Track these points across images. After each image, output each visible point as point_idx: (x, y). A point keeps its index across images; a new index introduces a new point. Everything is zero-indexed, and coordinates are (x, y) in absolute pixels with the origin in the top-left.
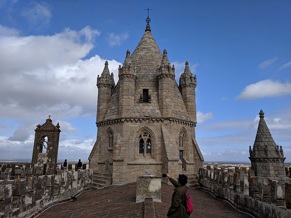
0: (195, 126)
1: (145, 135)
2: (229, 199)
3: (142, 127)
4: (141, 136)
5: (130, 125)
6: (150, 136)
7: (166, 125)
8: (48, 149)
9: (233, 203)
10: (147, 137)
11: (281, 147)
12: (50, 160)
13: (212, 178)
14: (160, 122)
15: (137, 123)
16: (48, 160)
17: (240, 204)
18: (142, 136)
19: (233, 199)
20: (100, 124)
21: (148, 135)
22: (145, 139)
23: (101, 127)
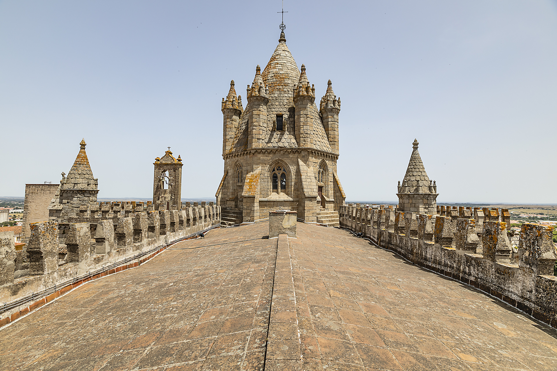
0: (337, 158)
1: (279, 169)
2: (372, 237)
3: (275, 159)
4: (274, 170)
5: (261, 158)
6: (284, 170)
7: (303, 157)
9: (376, 240)
10: (281, 172)
11: (434, 182)
13: (354, 215)
14: (296, 155)
15: (270, 155)
16: (171, 198)
17: (383, 241)
18: (276, 170)
19: (376, 237)
20: (227, 157)
21: (283, 169)
22: (279, 173)
23: (228, 160)
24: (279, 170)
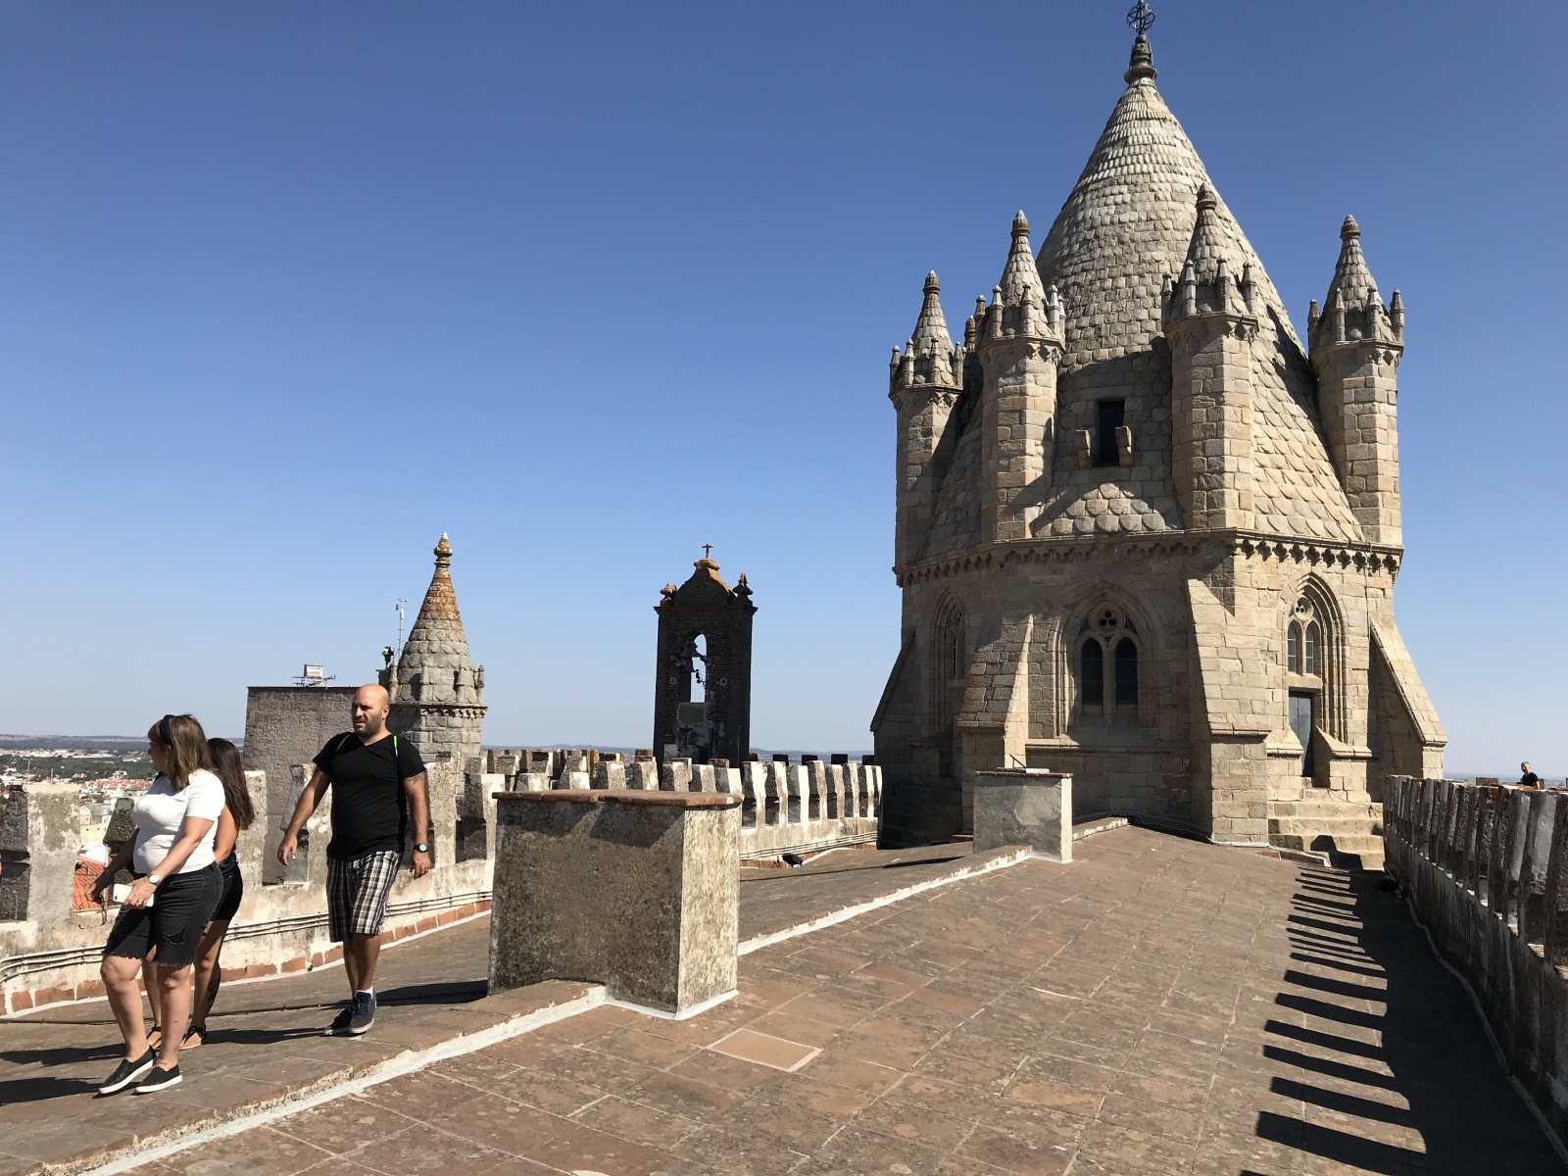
1: (1107, 621)
3: (1087, 582)
6: (1129, 625)
7: (1209, 566)
8: (710, 685)
10: (1118, 634)
12: (721, 733)
14: (1179, 560)
15: (1068, 567)
16: (714, 734)
18: (1094, 623)
20: (911, 576)
21: (1121, 622)
22: (1108, 639)
23: (915, 588)
24: (1108, 626)
